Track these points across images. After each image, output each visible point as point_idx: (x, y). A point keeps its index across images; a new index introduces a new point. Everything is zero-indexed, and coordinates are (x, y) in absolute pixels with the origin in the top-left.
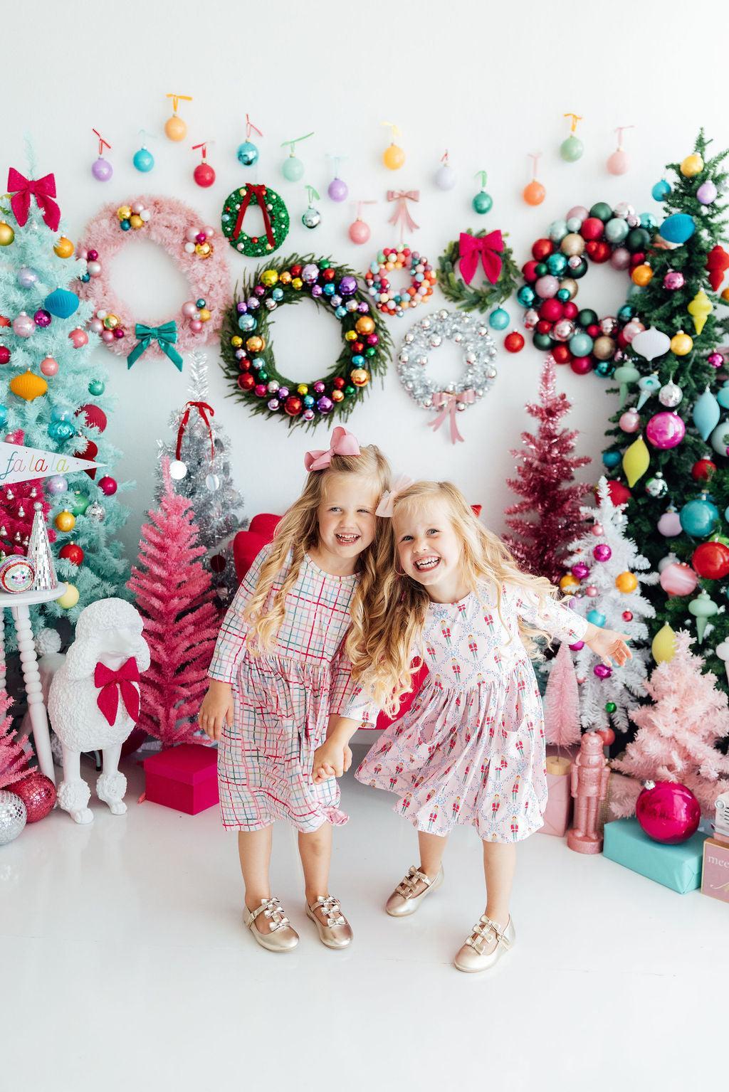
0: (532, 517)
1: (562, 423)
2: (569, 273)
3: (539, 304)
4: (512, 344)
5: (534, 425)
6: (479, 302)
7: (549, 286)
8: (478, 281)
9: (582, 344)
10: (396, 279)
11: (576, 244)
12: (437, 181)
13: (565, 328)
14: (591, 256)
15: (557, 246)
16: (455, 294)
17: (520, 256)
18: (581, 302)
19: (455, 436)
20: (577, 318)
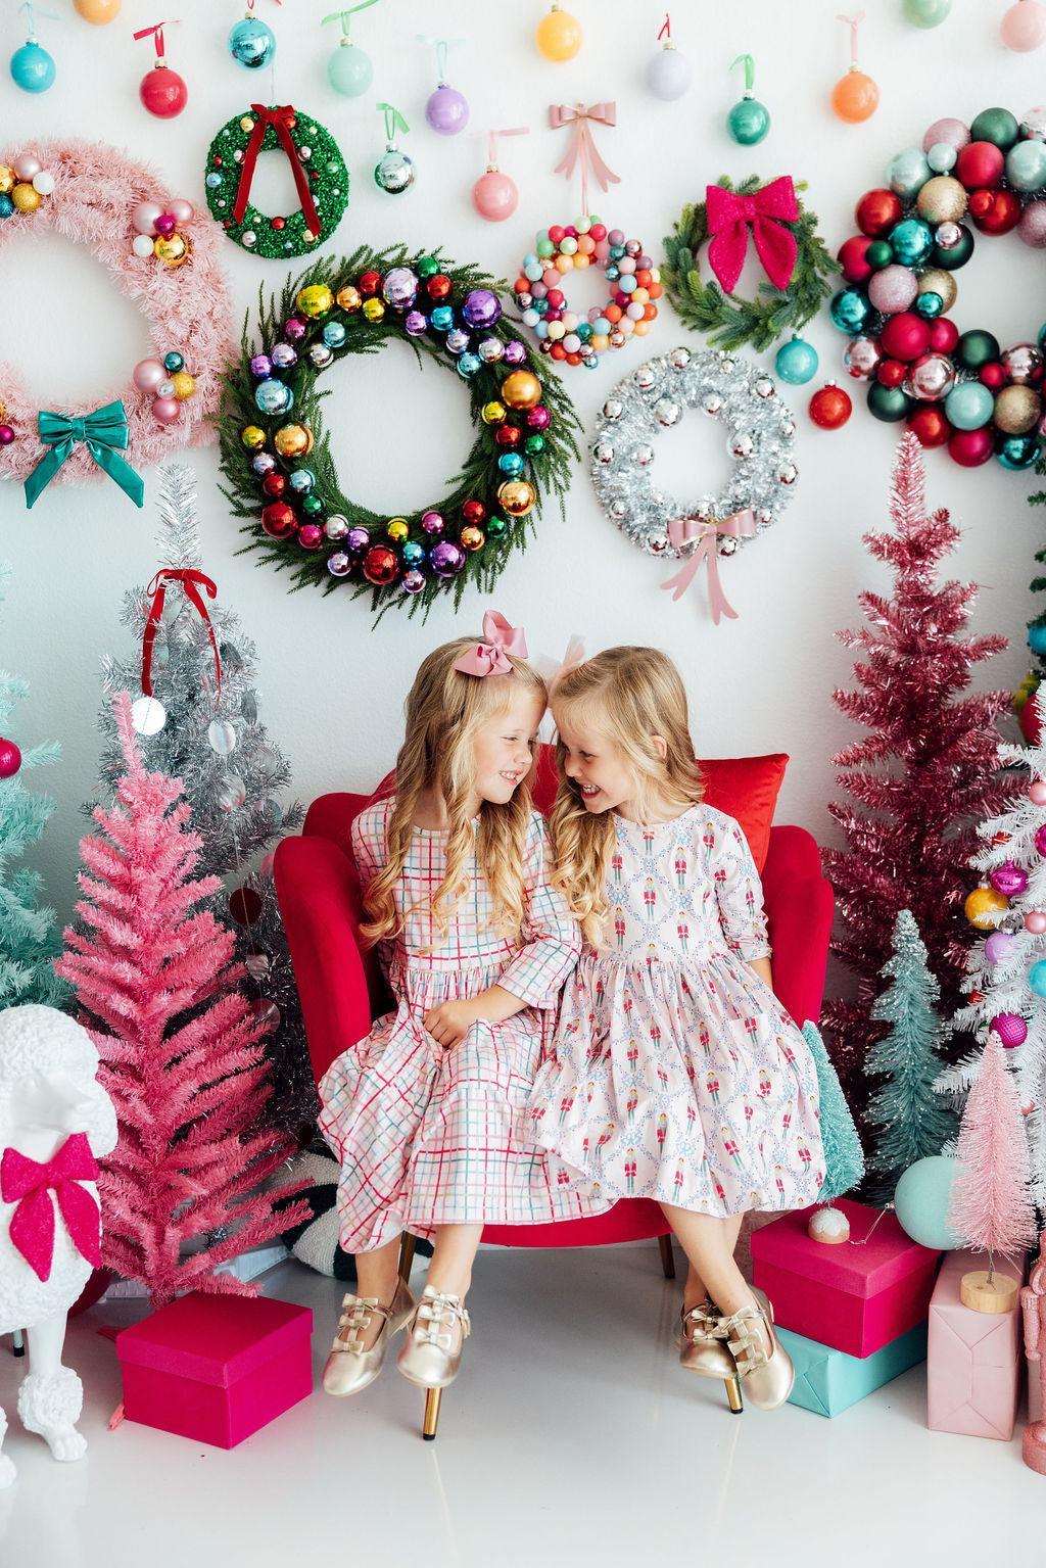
0: (892, 769)
1: (942, 573)
2: (937, 260)
3: (879, 326)
4: (824, 411)
5: (885, 579)
6: (755, 327)
7: (896, 287)
8: (749, 284)
9: (971, 405)
10: (579, 289)
11: (948, 198)
12: (652, 82)
13: (934, 373)
14: (979, 220)
15: (908, 204)
16: (701, 314)
17: (833, 229)
18: (963, 318)
19: (719, 607)
20: (956, 352)
